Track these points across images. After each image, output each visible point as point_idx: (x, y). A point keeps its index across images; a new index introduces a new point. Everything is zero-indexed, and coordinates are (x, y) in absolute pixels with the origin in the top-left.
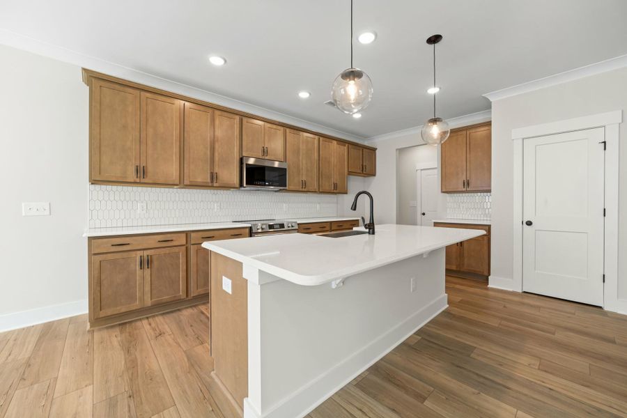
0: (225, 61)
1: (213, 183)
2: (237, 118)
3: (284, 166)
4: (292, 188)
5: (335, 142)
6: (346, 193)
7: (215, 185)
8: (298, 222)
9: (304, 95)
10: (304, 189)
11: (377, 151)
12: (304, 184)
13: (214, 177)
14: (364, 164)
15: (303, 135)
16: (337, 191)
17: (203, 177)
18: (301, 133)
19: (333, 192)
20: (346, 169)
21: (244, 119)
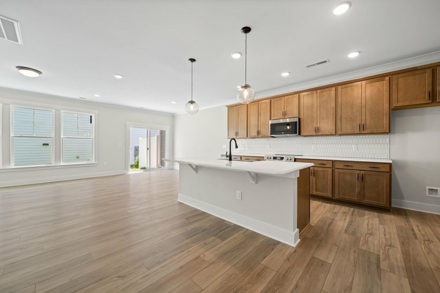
1: (259, 135)
2: (269, 101)
3: (296, 120)
4: (305, 134)
6: (389, 133)
10: (318, 133)
12: (317, 130)
15: (317, 93)
16: (365, 132)
17: (254, 133)
18: (315, 92)
19: (358, 133)
20: (386, 106)
21: (272, 100)
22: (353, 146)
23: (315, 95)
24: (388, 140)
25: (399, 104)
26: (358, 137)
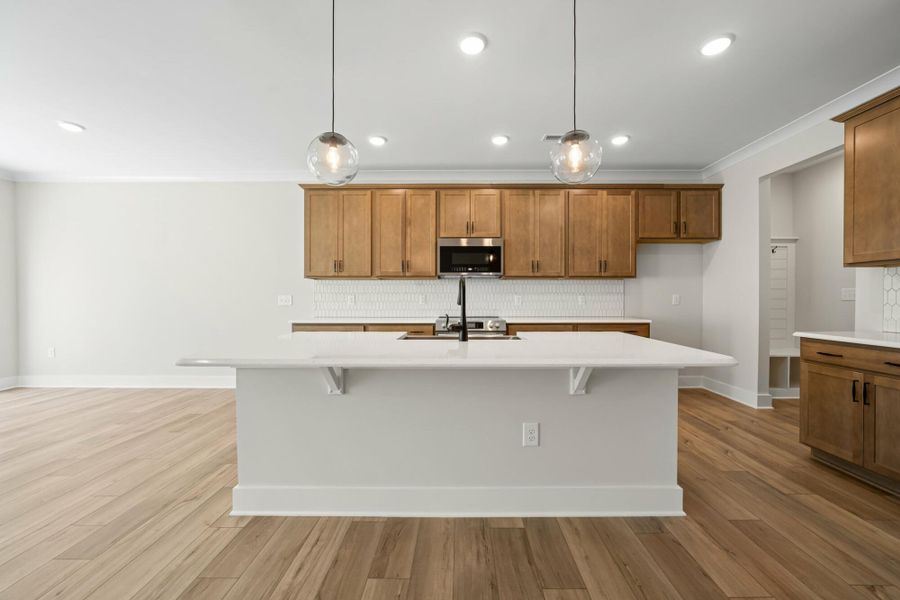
0: (386, 140)
1: (406, 271)
2: (433, 193)
3: (499, 243)
4: (513, 273)
5: (605, 192)
6: (634, 277)
7: (407, 274)
8: (508, 321)
9: (499, 141)
10: (536, 272)
11: (724, 190)
12: (536, 266)
13: (405, 266)
14: (682, 220)
15: (534, 194)
16: (607, 274)
17: (395, 267)
18: (531, 192)
19: (598, 275)
20: (632, 234)
21: (443, 193)
22: (580, 298)
23: (531, 198)
24: (622, 287)
25: (646, 235)
26: (597, 281)
